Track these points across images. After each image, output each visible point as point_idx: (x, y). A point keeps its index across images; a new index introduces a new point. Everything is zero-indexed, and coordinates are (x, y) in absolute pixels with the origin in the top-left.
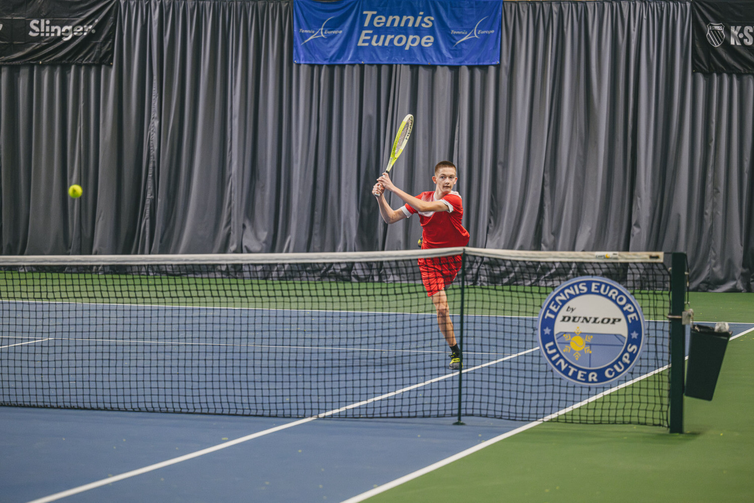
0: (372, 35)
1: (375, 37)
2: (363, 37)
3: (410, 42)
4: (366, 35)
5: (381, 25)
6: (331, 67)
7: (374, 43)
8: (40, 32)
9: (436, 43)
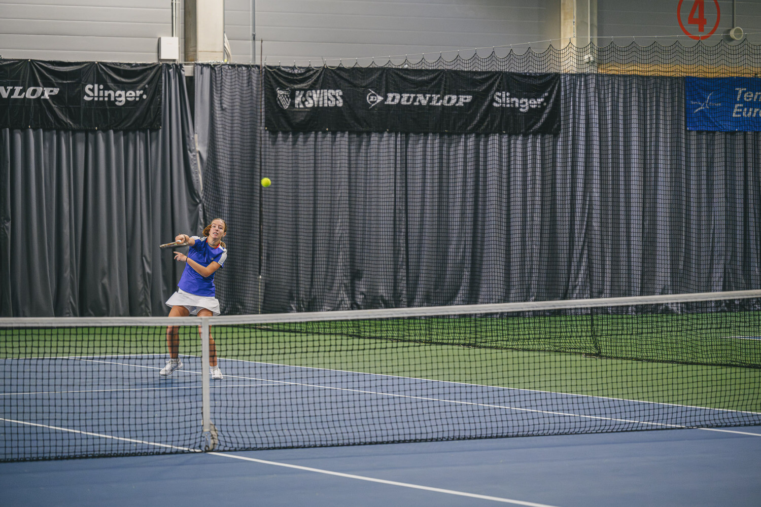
0: (743, 108)
1: (745, 109)
2: (735, 110)
4: (739, 108)
5: (750, 99)
7: (744, 114)
8: (502, 103)
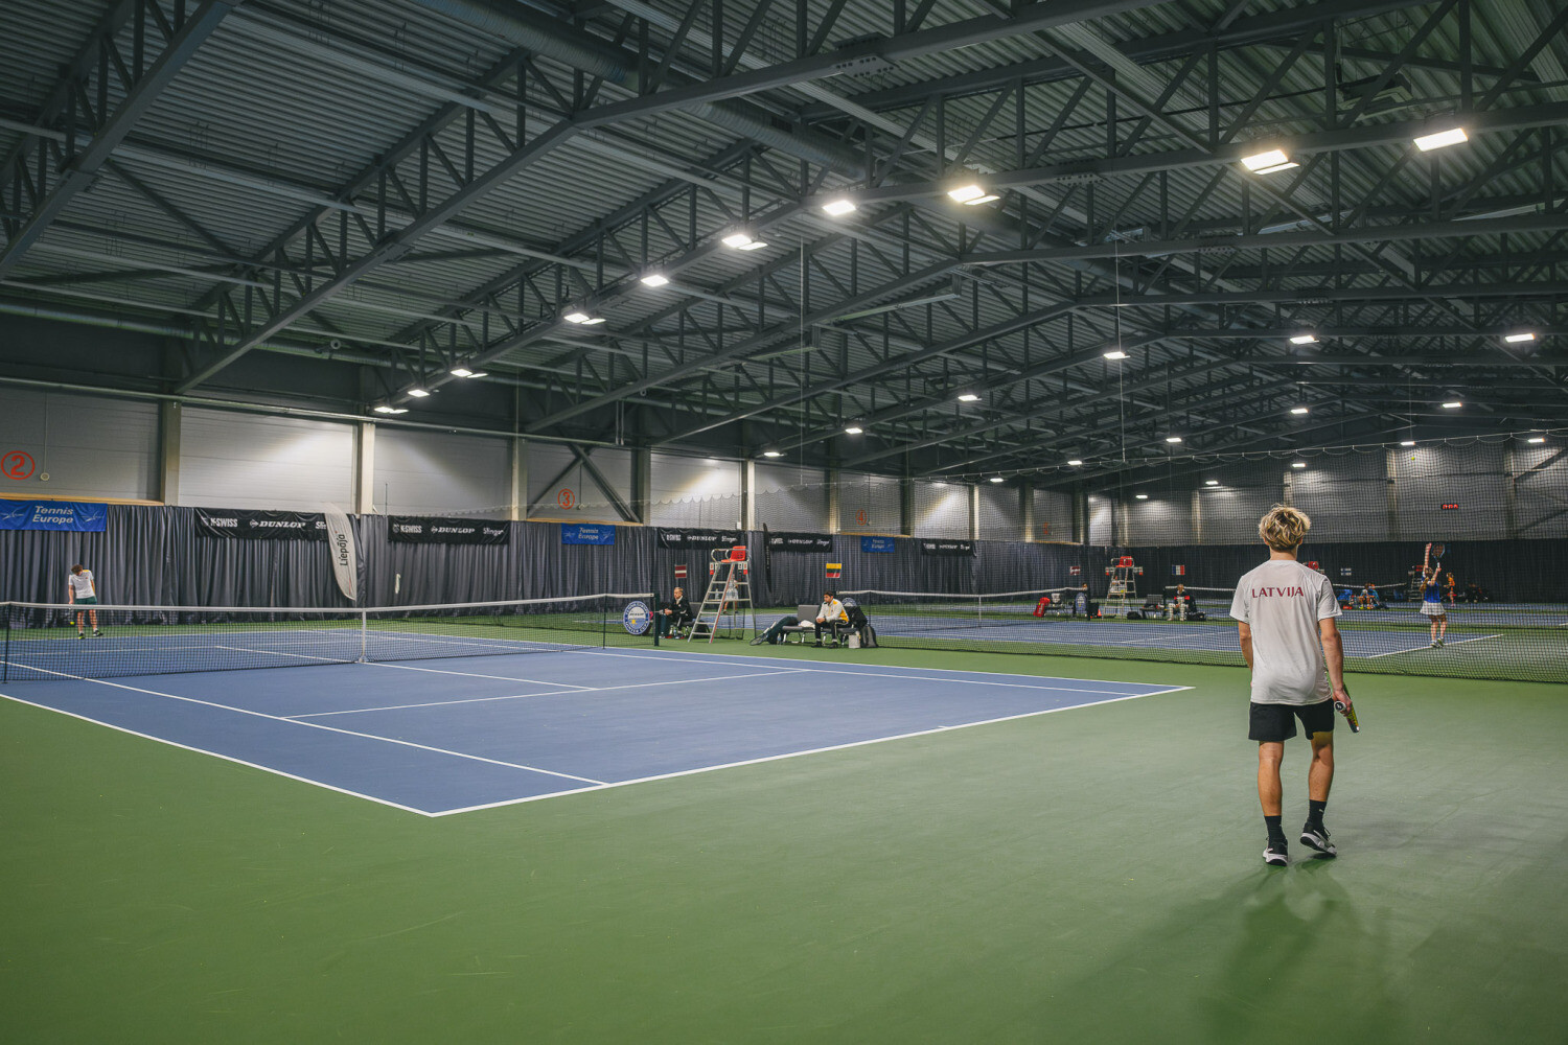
3: (61, 521)
6: (17, 531)
9: (74, 522)
